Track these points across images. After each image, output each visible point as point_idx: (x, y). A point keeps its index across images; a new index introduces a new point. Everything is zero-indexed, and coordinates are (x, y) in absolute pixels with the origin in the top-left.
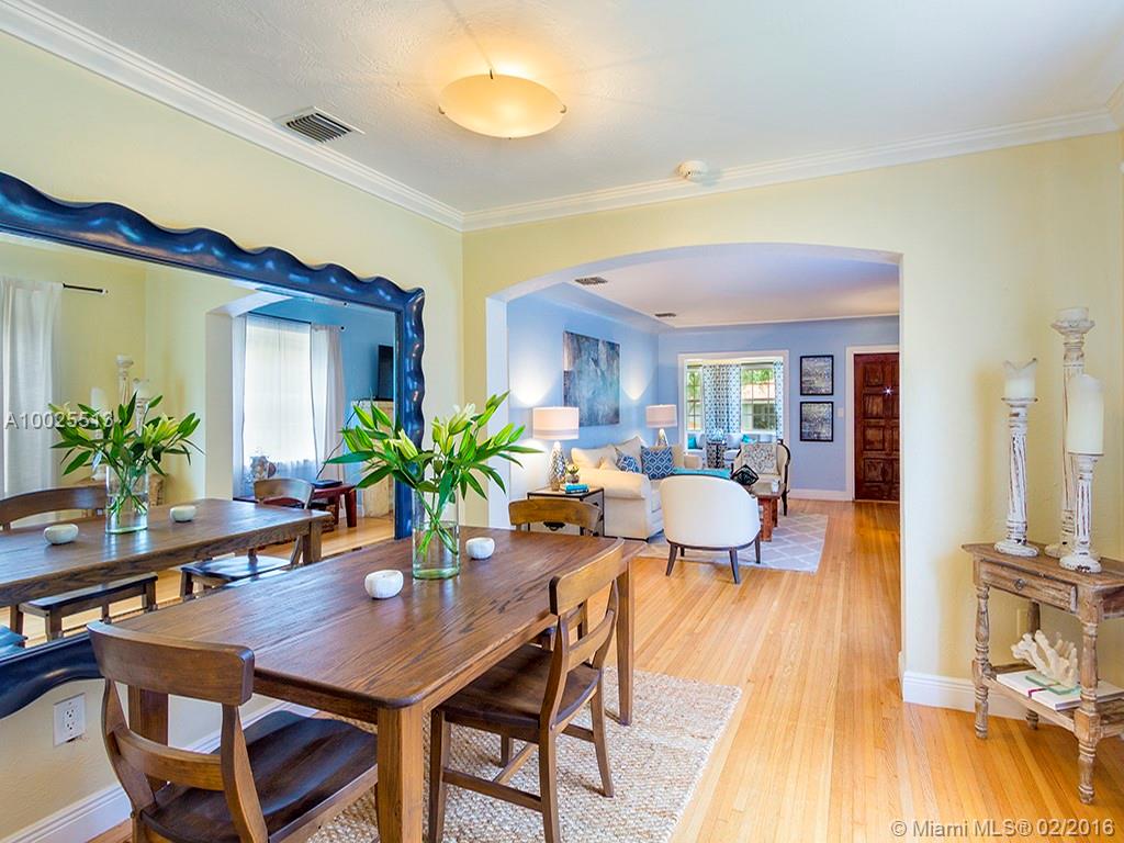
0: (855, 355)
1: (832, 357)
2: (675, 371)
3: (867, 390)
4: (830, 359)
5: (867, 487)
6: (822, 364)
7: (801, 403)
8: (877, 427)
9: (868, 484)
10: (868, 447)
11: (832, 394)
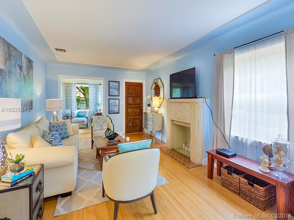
0: (125, 82)
1: (119, 82)
2: (56, 83)
3: (129, 95)
4: (118, 83)
5: (128, 129)
6: (116, 84)
7: (109, 99)
8: (131, 108)
9: (129, 128)
10: (129, 115)
11: (119, 96)
